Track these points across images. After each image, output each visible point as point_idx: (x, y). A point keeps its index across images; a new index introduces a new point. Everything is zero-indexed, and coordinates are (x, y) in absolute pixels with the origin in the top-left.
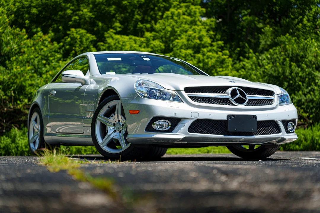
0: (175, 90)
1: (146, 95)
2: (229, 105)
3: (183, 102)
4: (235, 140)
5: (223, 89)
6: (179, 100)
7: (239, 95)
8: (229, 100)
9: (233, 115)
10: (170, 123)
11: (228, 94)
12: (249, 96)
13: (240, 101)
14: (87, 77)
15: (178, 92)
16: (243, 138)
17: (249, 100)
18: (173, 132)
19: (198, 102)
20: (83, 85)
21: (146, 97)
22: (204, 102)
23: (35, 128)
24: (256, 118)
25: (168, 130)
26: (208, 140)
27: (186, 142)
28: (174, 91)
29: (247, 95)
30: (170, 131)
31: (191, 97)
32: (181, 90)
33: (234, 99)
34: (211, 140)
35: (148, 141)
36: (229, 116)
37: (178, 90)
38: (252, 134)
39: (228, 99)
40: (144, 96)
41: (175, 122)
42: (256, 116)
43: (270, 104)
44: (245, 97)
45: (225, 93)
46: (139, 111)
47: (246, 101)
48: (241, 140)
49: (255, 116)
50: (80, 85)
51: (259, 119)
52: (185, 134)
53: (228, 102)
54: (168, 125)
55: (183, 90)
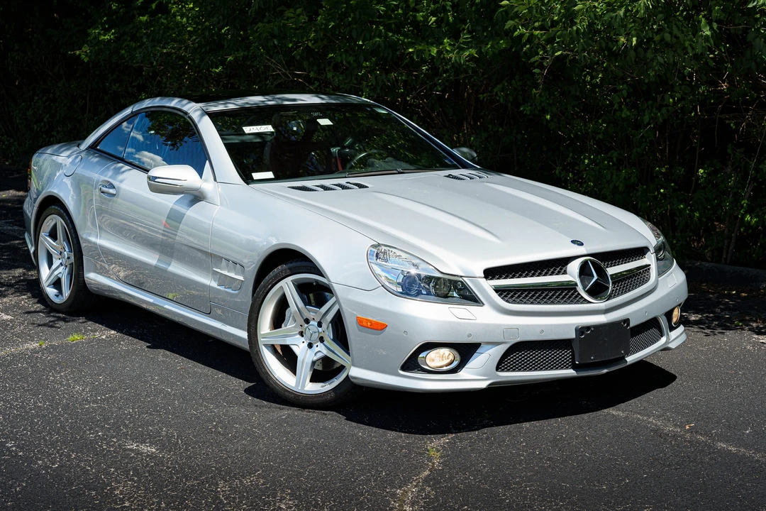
1: (400, 290)
2: (577, 302)
3: (484, 304)
6: (474, 300)
7: (596, 278)
9: (588, 328)
10: (458, 355)
11: (574, 277)
14: (207, 185)
15: (471, 281)
17: (613, 283)
18: (463, 372)
19: (514, 302)
21: (401, 295)
24: (628, 325)
25: (452, 369)
28: (461, 277)
29: (608, 269)
30: (456, 371)
31: (499, 290)
32: (477, 275)
33: (587, 288)
36: (581, 330)
37: (469, 274)
38: (618, 361)
40: (395, 291)
42: (628, 319)
43: (647, 281)
45: (565, 273)
46: (386, 325)
47: (609, 288)
49: (627, 321)
52: (489, 376)
53: (576, 297)
54: (450, 357)
55: (483, 276)
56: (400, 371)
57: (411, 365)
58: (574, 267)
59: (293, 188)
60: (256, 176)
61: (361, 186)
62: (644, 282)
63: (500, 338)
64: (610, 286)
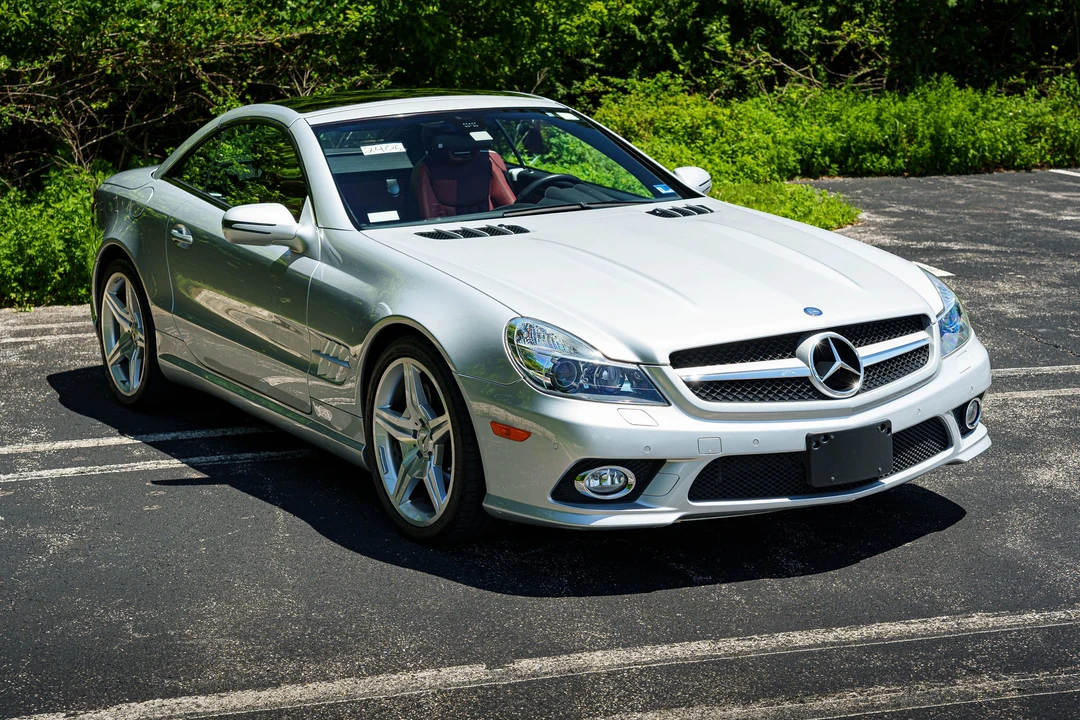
0: (639, 361)
1: (547, 382)
2: (811, 398)
5: (785, 345)
7: (839, 364)
8: (809, 383)
9: (826, 436)
10: (632, 480)
11: (806, 362)
12: (869, 353)
13: (843, 381)
14: (306, 229)
15: (650, 369)
17: (866, 369)
18: (638, 501)
19: (715, 399)
20: (297, 255)
21: (552, 387)
23: (119, 319)
24: (890, 430)
25: (623, 498)
28: (638, 364)
29: (859, 352)
30: (629, 502)
31: (694, 386)
32: (660, 361)
33: (826, 376)
36: (811, 439)
37: (648, 360)
38: (874, 481)
39: (807, 378)
40: (540, 383)
41: (647, 470)
42: (889, 422)
44: (856, 363)
45: (793, 355)
46: (529, 434)
47: (859, 376)
49: (886, 425)
51: (894, 430)
52: (680, 506)
53: (809, 390)
54: (622, 479)
55: (669, 362)
56: (550, 499)
57: (565, 491)
58: (809, 346)
59: (422, 234)
60: (374, 217)
61: (517, 230)
62: (918, 367)
63: (693, 452)
64: (862, 374)
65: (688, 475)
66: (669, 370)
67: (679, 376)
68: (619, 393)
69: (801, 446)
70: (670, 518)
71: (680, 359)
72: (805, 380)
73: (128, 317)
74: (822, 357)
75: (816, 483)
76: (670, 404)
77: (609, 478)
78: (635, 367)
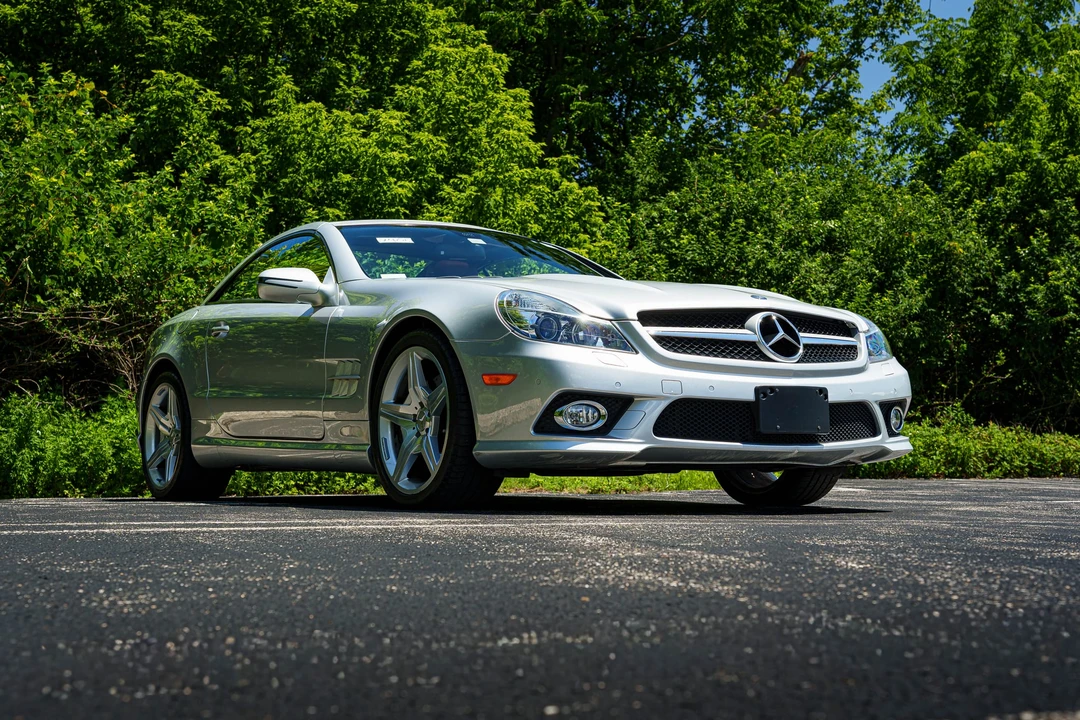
0: (611, 318)
1: (533, 333)
2: (758, 359)
4: (774, 456)
5: (737, 317)
6: (625, 346)
7: (781, 334)
8: (757, 347)
9: (772, 389)
10: (603, 411)
11: (753, 330)
12: (807, 337)
13: (786, 349)
14: (329, 286)
15: (621, 324)
16: (797, 451)
17: (805, 346)
18: (611, 434)
19: (675, 351)
20: (316, 307)
21: (533, 338)
22: (693, 353)
23: (161, 427)
24: (826, 397)
25: (598, 429)
26: (703, 458)
27: (644, 463)
28: (611, 320)
29: (801, 334)
30: (603, 432)
31: (659, 339)
32: (630, 317)
33: (770, 343)
34: (711, 457)
35: (543, 459)
36: (759, 390)
37: (619, 318)
38: (813, 440)
39: (754, 343)
40: (527, 335)
41: (617, 406)
42: (825, 389)
43: (852, 359)
44: (797, 339)
45: (743, 327)
46: (515, 376)
47: (799, 349)
48: (790, 456)
49: (823, 391)
50: (309, 306)
51: (832, 398)
52: (645, 439)
53: (756, 353)
54: (596, 414)
55: (636, 318)
56: (532, 432)
57: (546, 424)
58: (756, 320)
62: (848, 360)
63: (657, 391)
64: (801, 347)
65: (653, 411)
66: (637, 325)
67: (647, 333)
68: (595, 344)
69: (750, 396)
70: (637, 448)
71: (647, 317)
72: (753, 344)
73: (168, 424)
74: (767, 328)
75: (763, 430)
76: (637, 353)
77: (584, 412)
78: (609, 323)
